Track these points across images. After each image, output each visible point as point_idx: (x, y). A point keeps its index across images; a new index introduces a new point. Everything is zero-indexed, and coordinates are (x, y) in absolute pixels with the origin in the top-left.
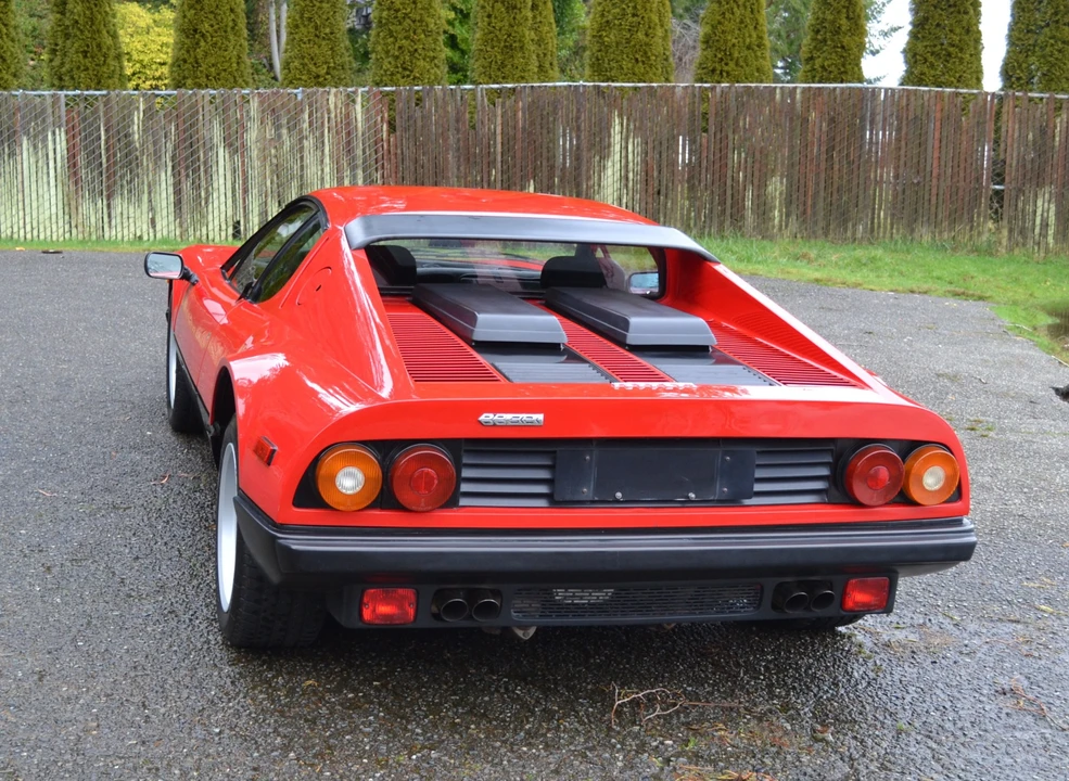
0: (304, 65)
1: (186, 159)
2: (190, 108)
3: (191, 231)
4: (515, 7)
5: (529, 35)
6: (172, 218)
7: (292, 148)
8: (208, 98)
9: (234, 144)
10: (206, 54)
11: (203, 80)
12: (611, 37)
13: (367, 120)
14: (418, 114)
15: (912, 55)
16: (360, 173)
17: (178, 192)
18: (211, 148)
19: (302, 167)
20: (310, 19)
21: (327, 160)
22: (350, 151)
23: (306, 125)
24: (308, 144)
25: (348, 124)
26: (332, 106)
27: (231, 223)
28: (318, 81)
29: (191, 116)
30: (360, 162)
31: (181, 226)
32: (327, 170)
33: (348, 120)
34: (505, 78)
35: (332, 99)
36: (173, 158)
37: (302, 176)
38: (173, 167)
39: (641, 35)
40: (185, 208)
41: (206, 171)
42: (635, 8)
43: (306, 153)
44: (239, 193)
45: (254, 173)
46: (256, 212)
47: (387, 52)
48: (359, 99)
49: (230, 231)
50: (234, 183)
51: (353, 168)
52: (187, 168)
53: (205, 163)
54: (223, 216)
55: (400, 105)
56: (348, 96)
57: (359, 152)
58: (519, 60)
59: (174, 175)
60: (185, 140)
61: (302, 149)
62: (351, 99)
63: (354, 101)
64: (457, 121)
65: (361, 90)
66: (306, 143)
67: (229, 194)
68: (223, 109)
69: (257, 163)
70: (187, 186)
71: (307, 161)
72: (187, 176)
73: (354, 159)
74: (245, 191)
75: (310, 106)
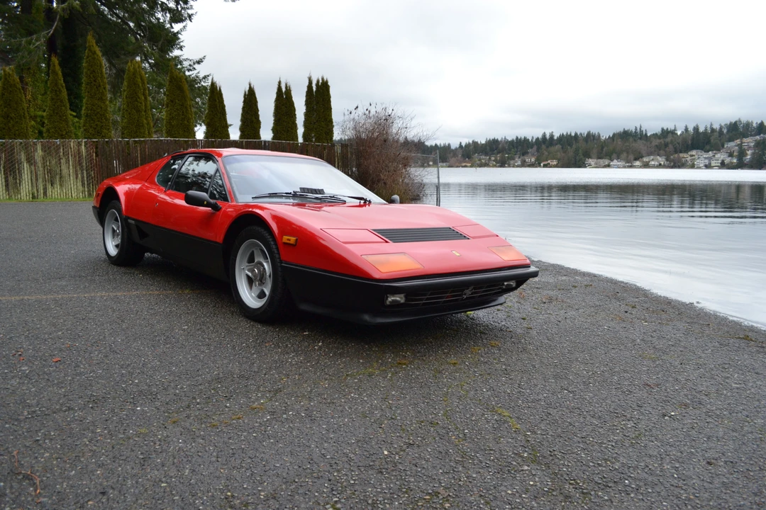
0: (56, 131)
1: (10, 167)
2: (11, 147)
3: (13, 196)
4: (139, 111)
5: (145, 121)
6: (4, 191)
7: (56, 162)
8: (18, 144)
9: (30, 160)
10: (13, 126)
11: (13, 136)
12: (174, 123)
13: (87, 152)
14: (108, 150)
15: (274, 130)
16: (85, 172)
17: (7, 181)
18: (21, 163)
19: (61, 170)
20: (57, 113)
21: (71, 167)
22: (80, 164)
23: (62, 154)
24: (63, 161)
25: (79, 153)
26: (72, 147)
27: (31, 193)
28: (62, 137)
29: (11, 151)
30: (85, 168)
31: (9, 194)
32: (71, 171)
33: (79, 152)
34: (137, 137)
35: (72, 144)
36: (4, 167)
37: (61, 174)
38: (4, 171)
39: (186, 122)
40: (10, 188)
41: (19, 172)
42: (183, 112)
43: (62, 165)
44: (34, 180)
45: (40, 172)
46: (42, 188)
47: (91, 127)
48: (83, 144)
49: (31, 196)
50: (31, 177)
51: (82, 170)
52: (10, 171)
53: (18, 169)
54: (27, 190)
55: (100, 146)
56: (79, 143)
57: (84, 164)
58: (142, 131)
59: (4, 174)
60: (9, 160)
61: (60, 163)
62: (79, 144)
63: (81, 145)
64: (123, 152)
65: (84, 140)
66: (62, 161)
67: (30, 181)
68: (26, 147)
69: (41, 169)
70: (10, 179)
71: (63, 167)
72: (11, 174)
73: (82, 167)
74: (37, 180)
75: (63, 146)
